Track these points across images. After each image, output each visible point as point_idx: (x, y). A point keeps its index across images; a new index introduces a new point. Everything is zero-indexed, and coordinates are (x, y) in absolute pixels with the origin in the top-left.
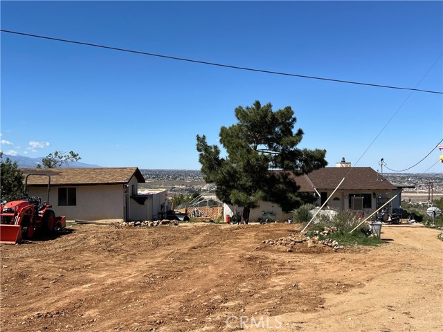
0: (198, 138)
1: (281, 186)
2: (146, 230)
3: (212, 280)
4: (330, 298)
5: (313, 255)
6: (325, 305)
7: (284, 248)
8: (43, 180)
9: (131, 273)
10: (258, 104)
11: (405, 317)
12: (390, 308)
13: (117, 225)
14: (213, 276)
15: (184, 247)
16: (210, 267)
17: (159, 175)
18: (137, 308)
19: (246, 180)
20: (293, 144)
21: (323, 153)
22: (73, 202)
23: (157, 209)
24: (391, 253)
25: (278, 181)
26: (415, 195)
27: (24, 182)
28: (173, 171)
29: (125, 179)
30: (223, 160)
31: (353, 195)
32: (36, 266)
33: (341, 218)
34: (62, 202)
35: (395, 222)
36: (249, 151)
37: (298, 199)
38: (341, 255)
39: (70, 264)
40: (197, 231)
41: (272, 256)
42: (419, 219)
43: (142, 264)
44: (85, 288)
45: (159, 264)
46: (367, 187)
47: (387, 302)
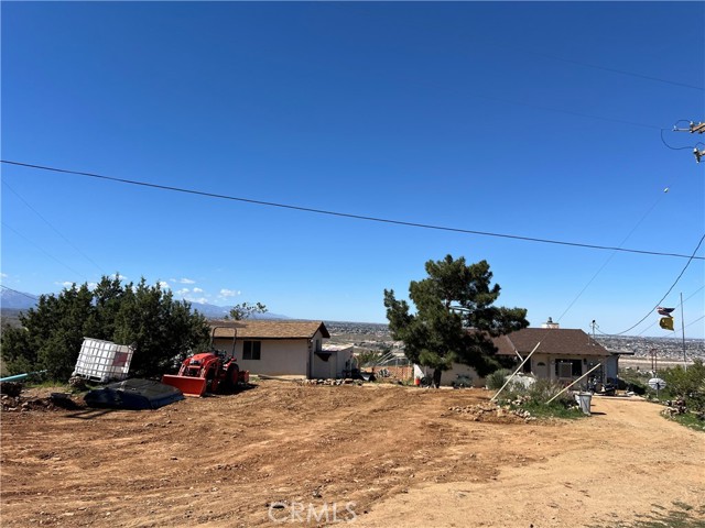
0: (386, 292)
1: (476, 347)
2: (328, 389)
3: (388, 445)
4: (507, 471)
5: (502, 426)
6: (498, 477)
7: (471, 417)
8: (229, 333)
9: (308, 432)
10: (449, 258)
11: (581, 494)
12: (568, 485)
13: (299, 382)
14: (390, 441)
15: (365, 409)
16: (389, 432)
17: (347, 329)
18: (310, 467)
19: (436, 339)
20: (489, 301)
21: (523, 313)
22: (257, 357)
23: (341, 366)
24: (590, 428)
25: (473, 342)
26: (645, 362)
27: (211, 334)
28: (363, 324)
29: (309, 334)
30: (412, 316)
31: (559, 360)
32: (218, 420)
33: (540, 386)
34: (246, 355)
35: (610, 393)
36: (440, 307)
37: (495, 362)
38: (532, 427)
39: (250, 420)
40: (381, 393)
41: (456, 424)
42: (640, 391)
43: (321, 424)
44: (263, 445)
45: (337, 425)
46: (576, 352)
47: (566, 478)
